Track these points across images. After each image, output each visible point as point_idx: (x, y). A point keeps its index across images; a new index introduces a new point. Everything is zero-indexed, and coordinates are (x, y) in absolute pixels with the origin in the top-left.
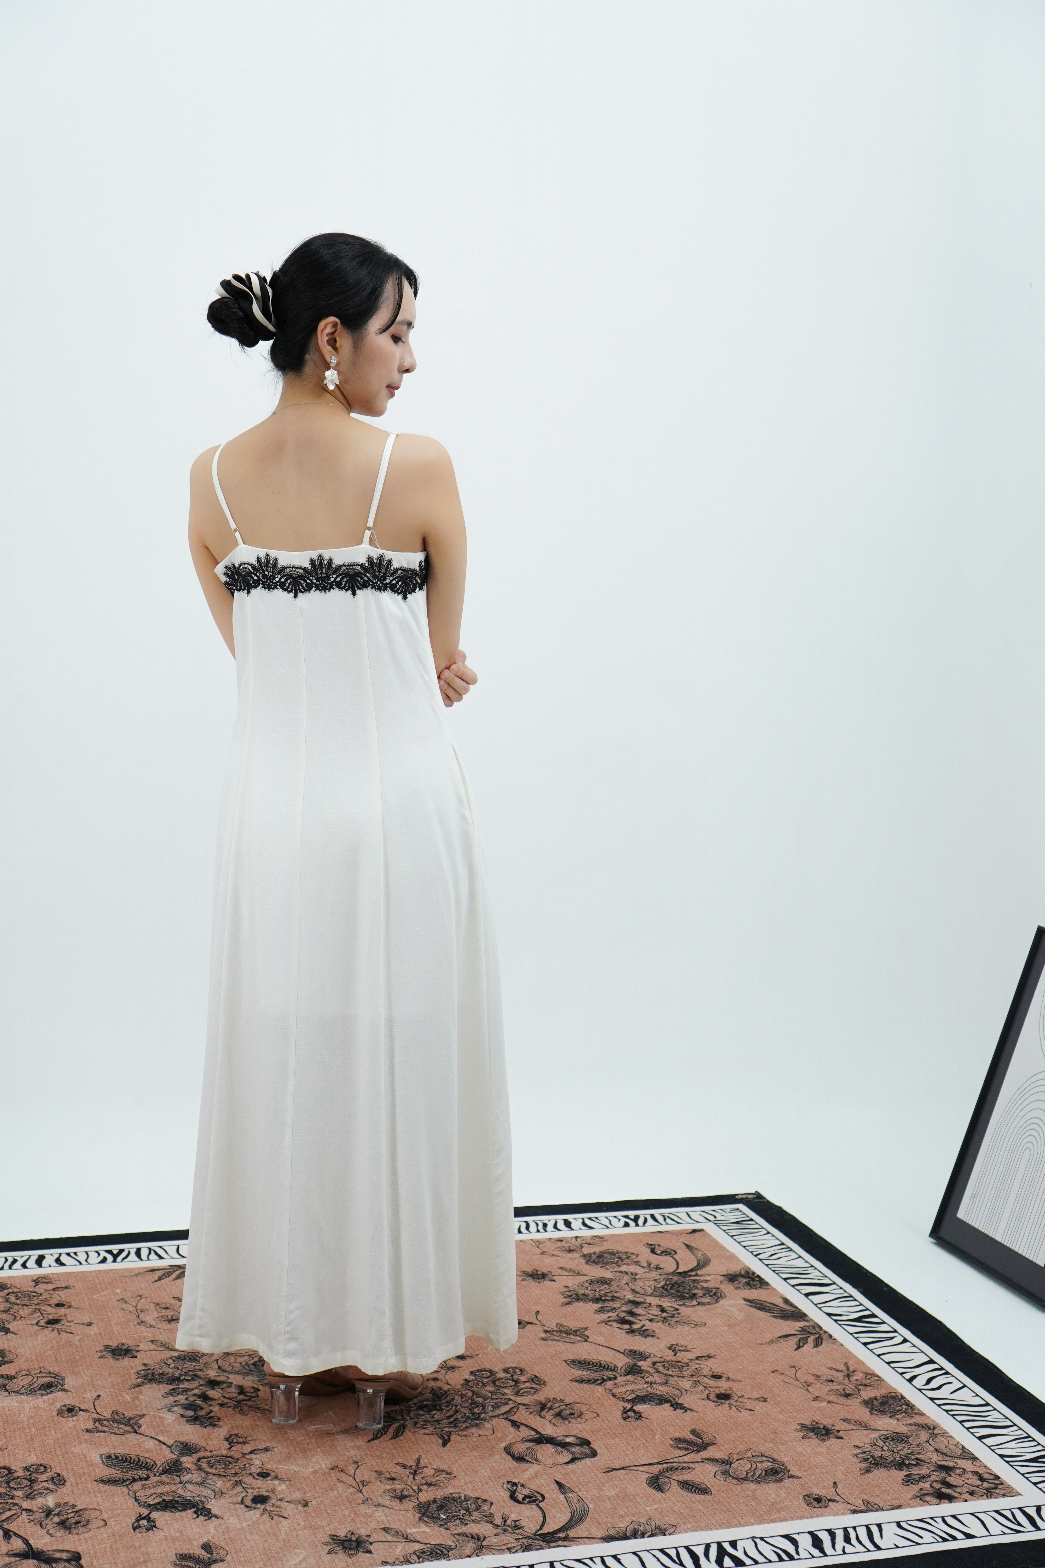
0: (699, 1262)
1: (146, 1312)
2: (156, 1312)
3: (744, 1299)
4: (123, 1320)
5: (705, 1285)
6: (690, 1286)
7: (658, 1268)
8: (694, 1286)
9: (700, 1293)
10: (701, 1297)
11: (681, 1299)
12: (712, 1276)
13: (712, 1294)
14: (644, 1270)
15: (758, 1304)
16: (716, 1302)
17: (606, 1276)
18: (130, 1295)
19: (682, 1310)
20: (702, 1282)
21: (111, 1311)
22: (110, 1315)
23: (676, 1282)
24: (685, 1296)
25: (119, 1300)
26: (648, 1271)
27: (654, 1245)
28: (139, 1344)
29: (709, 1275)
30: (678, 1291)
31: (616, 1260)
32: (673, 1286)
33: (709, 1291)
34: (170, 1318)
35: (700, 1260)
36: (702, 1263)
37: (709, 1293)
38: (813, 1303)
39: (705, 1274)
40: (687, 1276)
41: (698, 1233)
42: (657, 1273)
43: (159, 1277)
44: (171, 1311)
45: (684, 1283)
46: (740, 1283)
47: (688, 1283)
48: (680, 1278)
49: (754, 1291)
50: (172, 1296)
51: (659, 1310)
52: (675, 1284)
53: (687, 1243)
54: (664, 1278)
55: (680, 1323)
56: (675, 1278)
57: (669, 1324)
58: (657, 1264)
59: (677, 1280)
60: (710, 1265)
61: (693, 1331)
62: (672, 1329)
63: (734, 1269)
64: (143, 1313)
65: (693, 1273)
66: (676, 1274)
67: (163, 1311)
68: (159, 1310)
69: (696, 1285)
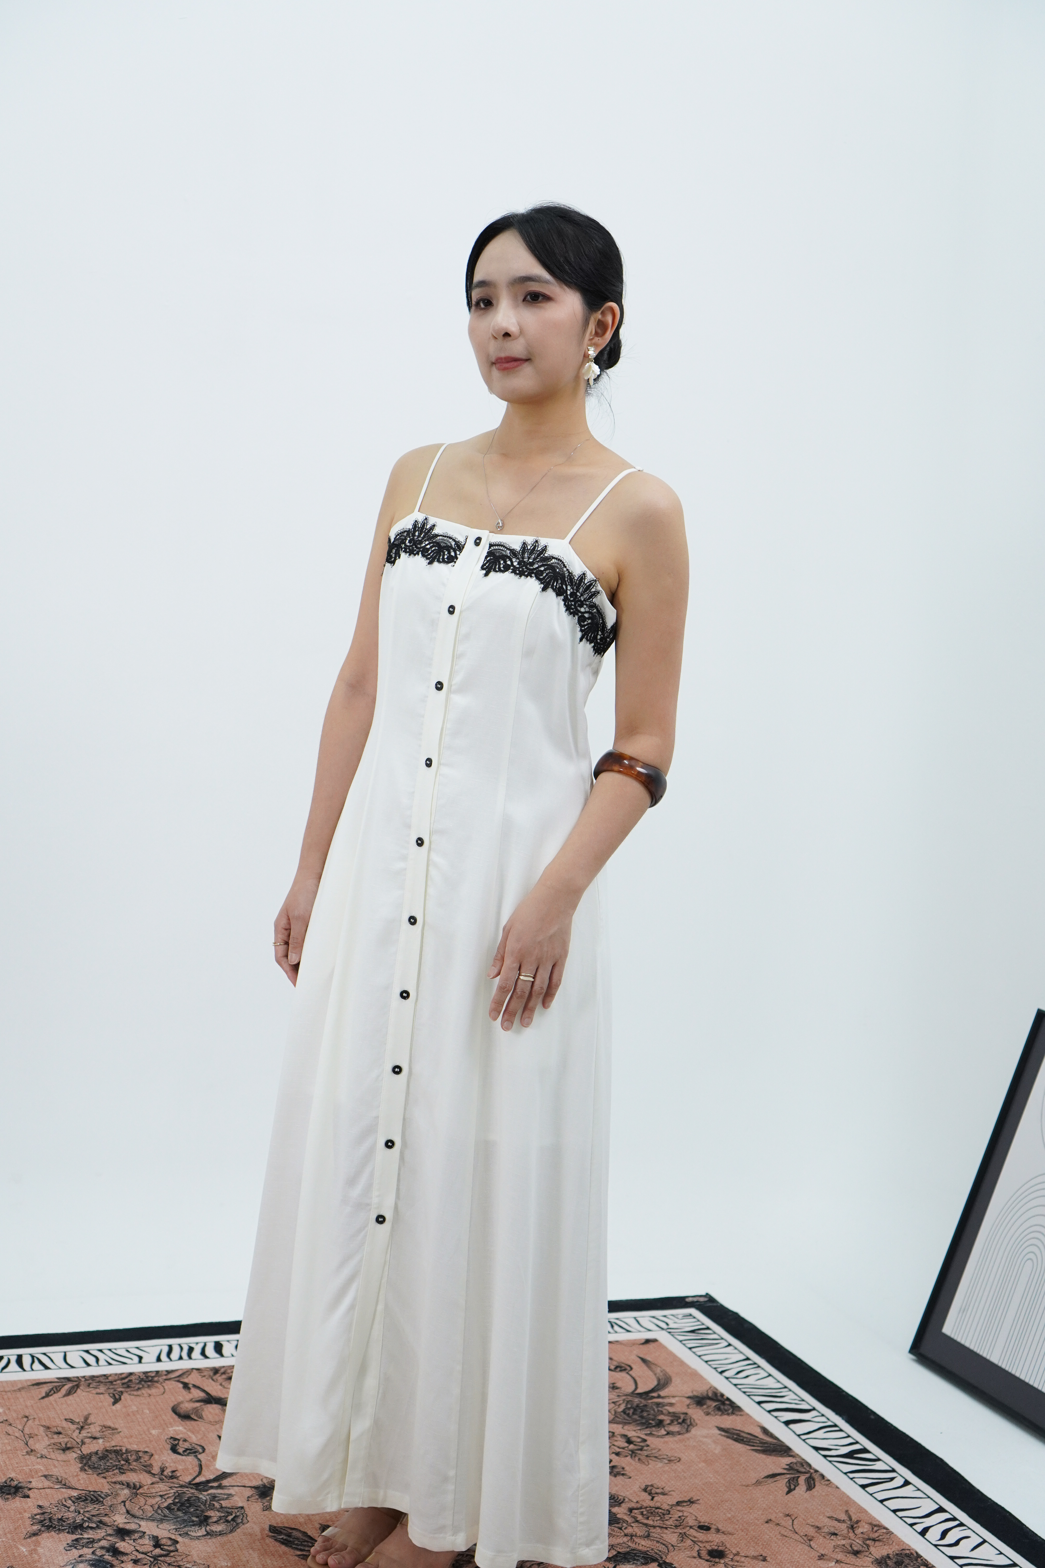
0: (659, 1380)
1: (35, 1438)
2: (46, 1438)
3: (717, 1427)
4: (9, 1448)
5: (671, 1409)
6: (654, 1410)
8: (658, 1411)
9: (666, 1419)
10: (669, 1424)
11: (647, 1428)
12: (677, 1399)
13: (680, 1421)
15: (733, 1434)
16: (688, 1430)
18: (14, 1415)
19: (650, 1440)
20: (666, 1405)
23: (637, 1406)
24: (651, 1424)
28: (31, 1480)
29: (673, 1397)
30: (642, 1417)
32: (635, 1410)
33: (676, 1416)
34: (64, 1446)
35: (660, 1378)
36: (663, 1383)
37: (677, 1420)
38: (795, 1433)
39: (668, 1395)
40: (648, 1397)
41: (651, 1343)
42: (614, 1393)
43: (46, 1392)
44: (65, 1437)
45: (646, 1406)
46: (709, 1407)
47: (652, 1407)
48: (640, 1400)
49: (725, 1417)
50: (64, 1418)
51: (624, 1440)
52: (637, 1408)
53: (642, 1356)
54: (624, 1400)
55: (651, 1458)
56: (636, 1400)
57: (639, 1459)
58: (613, 1382)
59: (638, 1403)
60: (673, 1384)
61: (668, 1468)
62: (644, 1466)
63: (700, 1389)
64: (32, 1439)
65: (654, 1395)
66: (636, 1395)
67: (55, 1436)
68: (50, 1436)
69: (660, 1409)
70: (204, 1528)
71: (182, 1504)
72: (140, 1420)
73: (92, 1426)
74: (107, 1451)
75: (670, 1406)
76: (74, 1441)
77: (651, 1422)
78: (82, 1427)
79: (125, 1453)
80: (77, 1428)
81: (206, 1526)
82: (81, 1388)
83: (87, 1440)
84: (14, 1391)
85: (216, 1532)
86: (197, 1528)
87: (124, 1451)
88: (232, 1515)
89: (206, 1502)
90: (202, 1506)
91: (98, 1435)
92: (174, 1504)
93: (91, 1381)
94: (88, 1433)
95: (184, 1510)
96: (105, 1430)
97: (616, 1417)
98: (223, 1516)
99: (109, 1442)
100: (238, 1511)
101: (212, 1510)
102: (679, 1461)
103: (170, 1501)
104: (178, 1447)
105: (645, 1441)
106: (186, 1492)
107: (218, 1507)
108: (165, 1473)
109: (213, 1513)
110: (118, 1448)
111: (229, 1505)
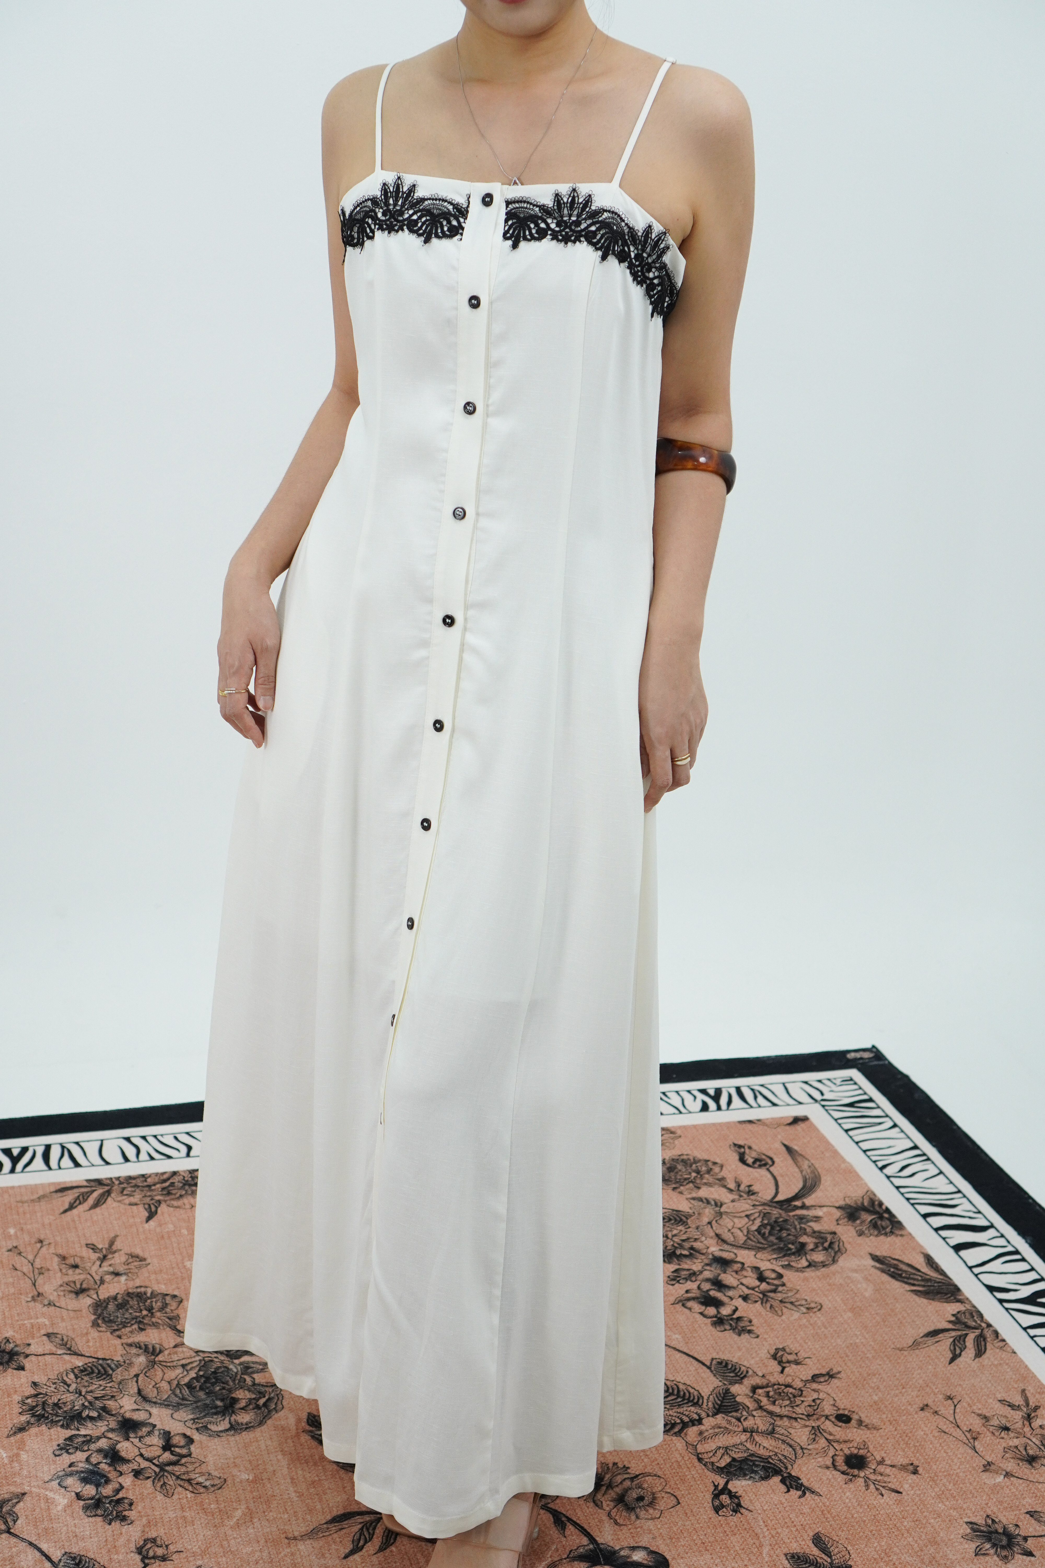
0: (805, 1180)
1: (46, 1274)
2: (59, 1274)
3: (871, 1254)
4: (12, 1290)
5: (817, 1227)
6: (795, 1229)
7: (750, 1193)
8: (801, 1228)
9: (809, 1241)
10: (812, 1250)
11: (784, 1256)
12: (825, 1209)
13: (826, 1245)
14: (732, 1196)
15: (890, 1265)
16: (834, 1261)
17: (680, 1208)
18: (26, 1239)
19: (788, 1276)
20: (812, 1221)
23: (776, 1222)
24: (790, 1249)
25: (10, 1251)
26: (737, 1197)
27: (744, 1147)
28: (30, 1341)
29: (820, 1207)
30: (780, 1239)
31: (694, 1174)
32: (772, 1228)
33: (822, 1238)
34: (79, 1286)
35: (807, 1177)
36: (810, 1186)
37: (823, 1244)
38: (967, 1265)
39: (814, 1204)
40: (790, 1208)
41: (800, 1123)
42: (749, 1201)
43: (70, 1203)
44: (81, 1272)
45: (786, 1221)
46: (863, 1222)
47: (793, 1222)
48: (781, 1211)
49: (882, 1237)
50: (85, 1242)
51: (755, 1276)
52: (775, 1225)
53: (786, 1143)
54: (760, 1212)
55: (785, 1303)
56: (775, 1212)
57: (771, 1305)
58: (748, 1184)
59: (777, 1216)
60: (821, 1187)
61: (805, 1319)
62: (776, 1315)
63: (855, 1196)
64: (41, 1276)
65: (798, 1203)
66: (775, 1205)
67: (70, 1272)
68: (64, 1271)
69: (803, 1226)
70: (227, 1419)
71: (207, 1379)
73: (116, 1255)
74: (129, 1294)
75: (816, 1221)
76: (91, 1278)
77: (790, 1246)
78: (105, 1257)
79: (149, 1298)
80: (99, 1258)
81: (231, 1416)
82: (112, 1194)
83: (108, 1278)
84: (33, 1201)
85: (242, 1424)
86: (219, 1418)
87: (149, 1295)
88: (264, 1397)
89: (236, 1376)
90: (231, 1383)
91: (121, 1269)
92: (197, 1378)
93: (126, 1185)
94: (110, 1265)
95: (207, 1388)
96: (131, 1260)
97: (749, 1238)
98: (254, 1399)
99: (133, 1280)
100: (273, 1391)
101: (241, 1388)
102: (820, 1309)
103: (193, 1374)
105: (781, 1275)
106: (215, 1359)
107: (250, 1383)
109: (242, 1394)
110: (143, 1290)
111: (263, 1381)
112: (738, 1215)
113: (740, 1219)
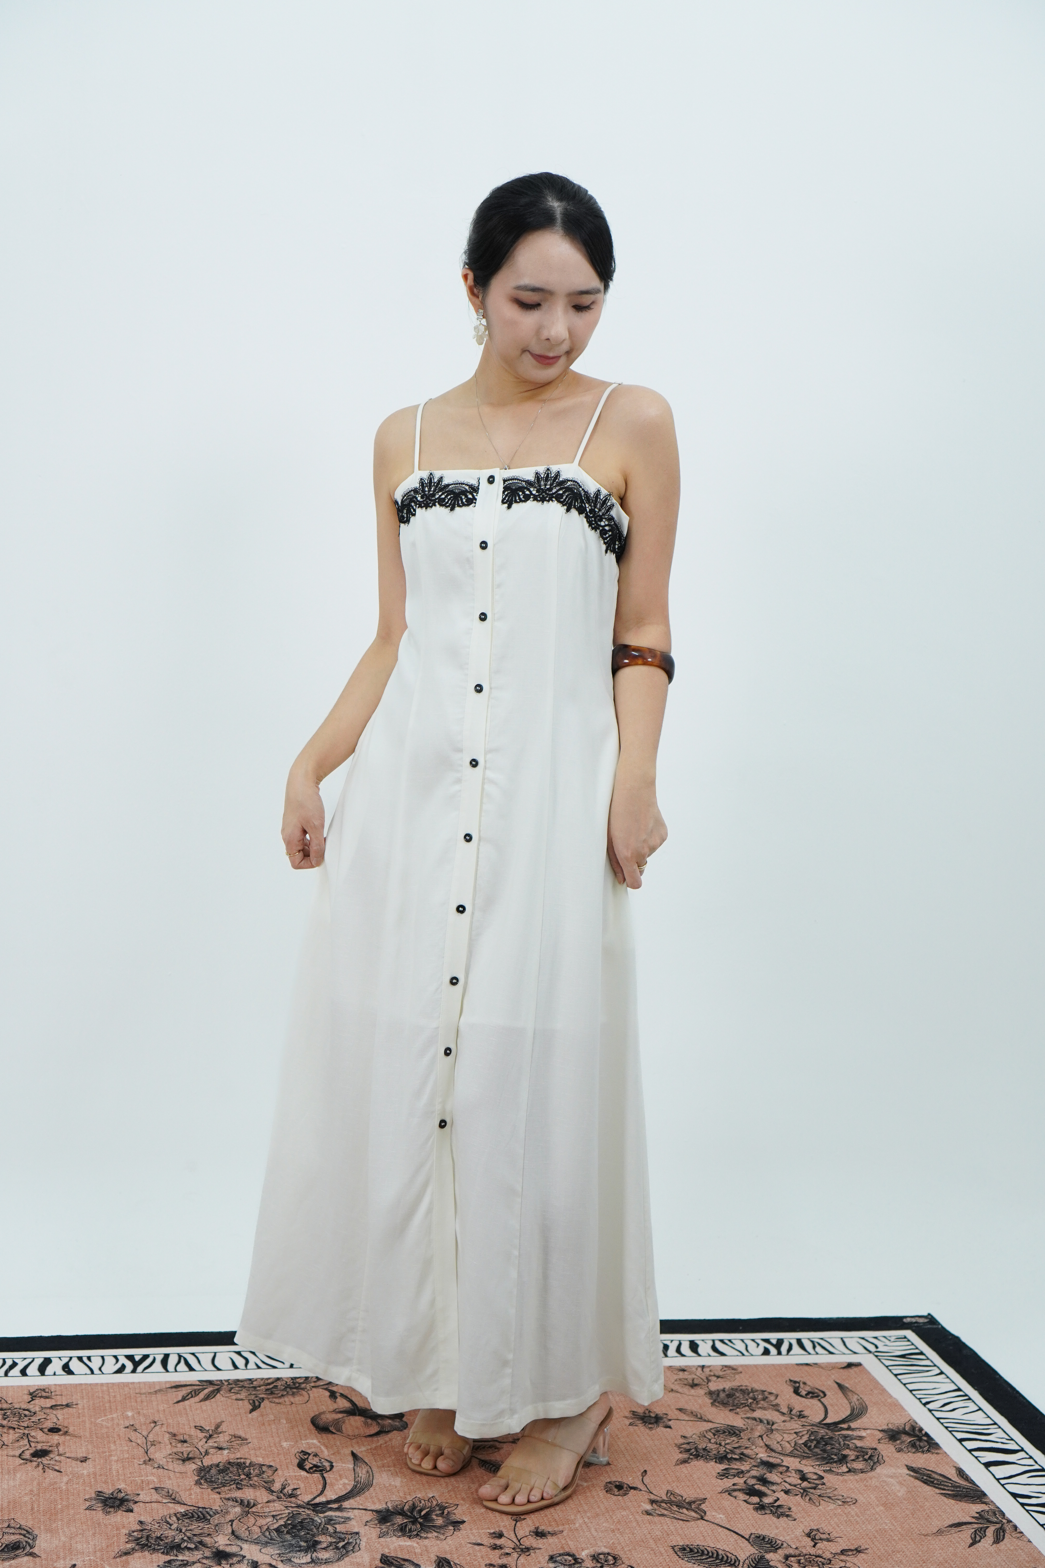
0: (853, 1410)
1: (157, 1446)
2: (170, 1446)
3: (908, 1466)
4: (126, 1456)
5: (859, 1443)
6: (840, 1444)
7: (801, 1416)
8: (844, 1444)
9: (851, 1454)
10: (853, 1460)
11: (828, 1463)
12: (869, 1431)
13: (866, 1457)
14: (783, 1418)
15: (924, 1474)
16: (871, 1469)
17: (735, 1425)
18: (142, 1420)
19: (828, 1478)
20: (856, 1439)
21: (115, 1442)
22: (113, 1447)
23: (822, 1438)
24: (833, 1459)
25: (128, 1427)
26: (788, 1419)
27: (799, 1383)
28: (140, 1492)
29: (865, 1429)
30: (824, 1451)
31: (750, 1401)
32: (818, 1442)
33: (863, 1452)
34: (186, 1456)
35: (855, 1407)
36: (857, 1412)
37: (863, 1456)
38: (995, 1477)
39: (859, 1427)
40: (836, 1429)
41: (853, 1368)
42: (799, 1422)
43: (183, 1396)
44: (189, 1446)
45: (831, 1438)
46: (902, 1442)
47: (839, 1440)
48: (828, 1431)
49: (919, 1454)
50: (194, 1425)
51: (798, 1476)
52: (821, 1441)
53: (840, 1381)
54: (808, 1431)
55: (823, 1498)
56: (822, 1431)
57: (810, 1499)
58: (800, 1410)
59: (824, 1434)
60: (867, 1414)
61: (840, 1510)
62: (813, 1507)
63: (897, 1421)
64: (153, 1447)
65: (845, 1426)
66: (822, 1426)
67: (179, 1445)
68: (173, 1444)
69: (847, 1442)
70: (310, 1555)
71: (294, 1527)
72: (274, 1430)
73: (221, 1435)
74: (230, 1463)
75: (858, 1440)
76: (197, 1451)
77: (833, 1456)
78: (211, 1436)
79: (248, 1467)
80: (205, 1437)
81: (314, 1553)
82: (221, 1392)
83: (212, 1451)
84: (150, 1393)
86: (304, 1554)
87: (248, 1464)
88: (344, 1541)
89: (320, 1525)
91: (224, 1445)
92: (285, 1526)
93: (234, 1386)
94: (215, 1442)
95: (294, 1533)
96: (233, 1439)
97: (795, 1449)
98: (334, 1542)
99: (235, 1453)
100: (352, 1537)
101: (324, 1534)
102: (854, 1503)
103: (282, 1522)
104: (307, 1462)
105: (821, 1478)
106: (301, 1513)
107: (332, 1531)
108: (286, 1490)
109: (324, 1538)
110: (244, 1460)
111: (344, 1530)
112: (787, 1432)
113: (789, 1435)
